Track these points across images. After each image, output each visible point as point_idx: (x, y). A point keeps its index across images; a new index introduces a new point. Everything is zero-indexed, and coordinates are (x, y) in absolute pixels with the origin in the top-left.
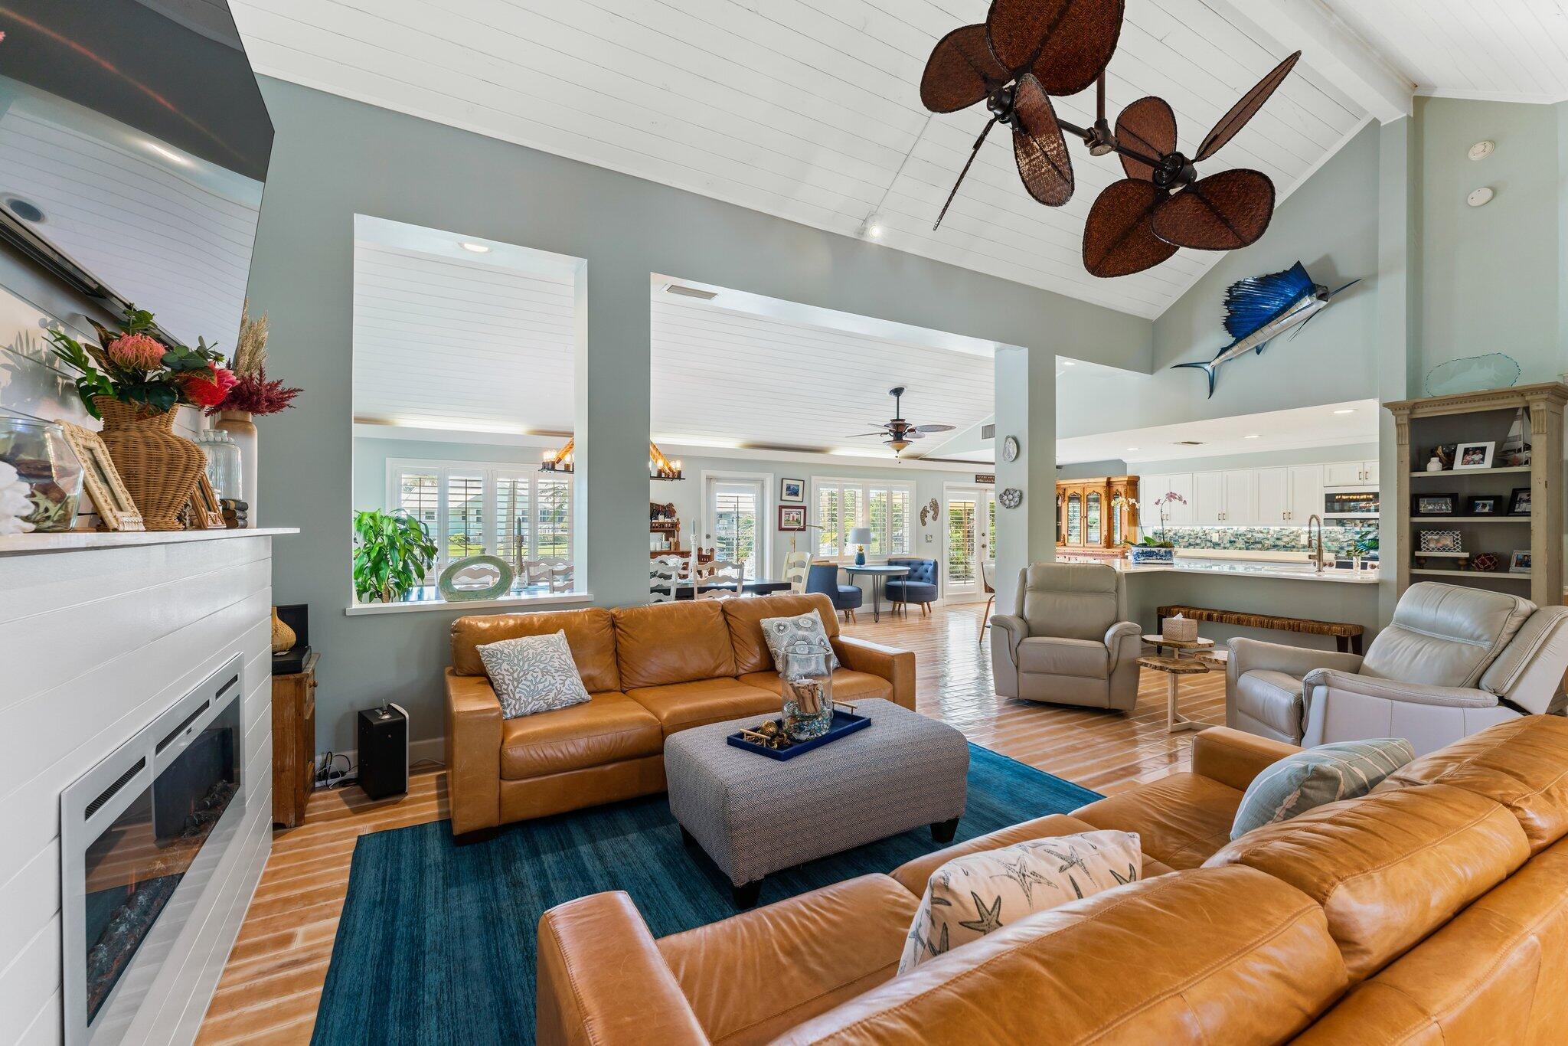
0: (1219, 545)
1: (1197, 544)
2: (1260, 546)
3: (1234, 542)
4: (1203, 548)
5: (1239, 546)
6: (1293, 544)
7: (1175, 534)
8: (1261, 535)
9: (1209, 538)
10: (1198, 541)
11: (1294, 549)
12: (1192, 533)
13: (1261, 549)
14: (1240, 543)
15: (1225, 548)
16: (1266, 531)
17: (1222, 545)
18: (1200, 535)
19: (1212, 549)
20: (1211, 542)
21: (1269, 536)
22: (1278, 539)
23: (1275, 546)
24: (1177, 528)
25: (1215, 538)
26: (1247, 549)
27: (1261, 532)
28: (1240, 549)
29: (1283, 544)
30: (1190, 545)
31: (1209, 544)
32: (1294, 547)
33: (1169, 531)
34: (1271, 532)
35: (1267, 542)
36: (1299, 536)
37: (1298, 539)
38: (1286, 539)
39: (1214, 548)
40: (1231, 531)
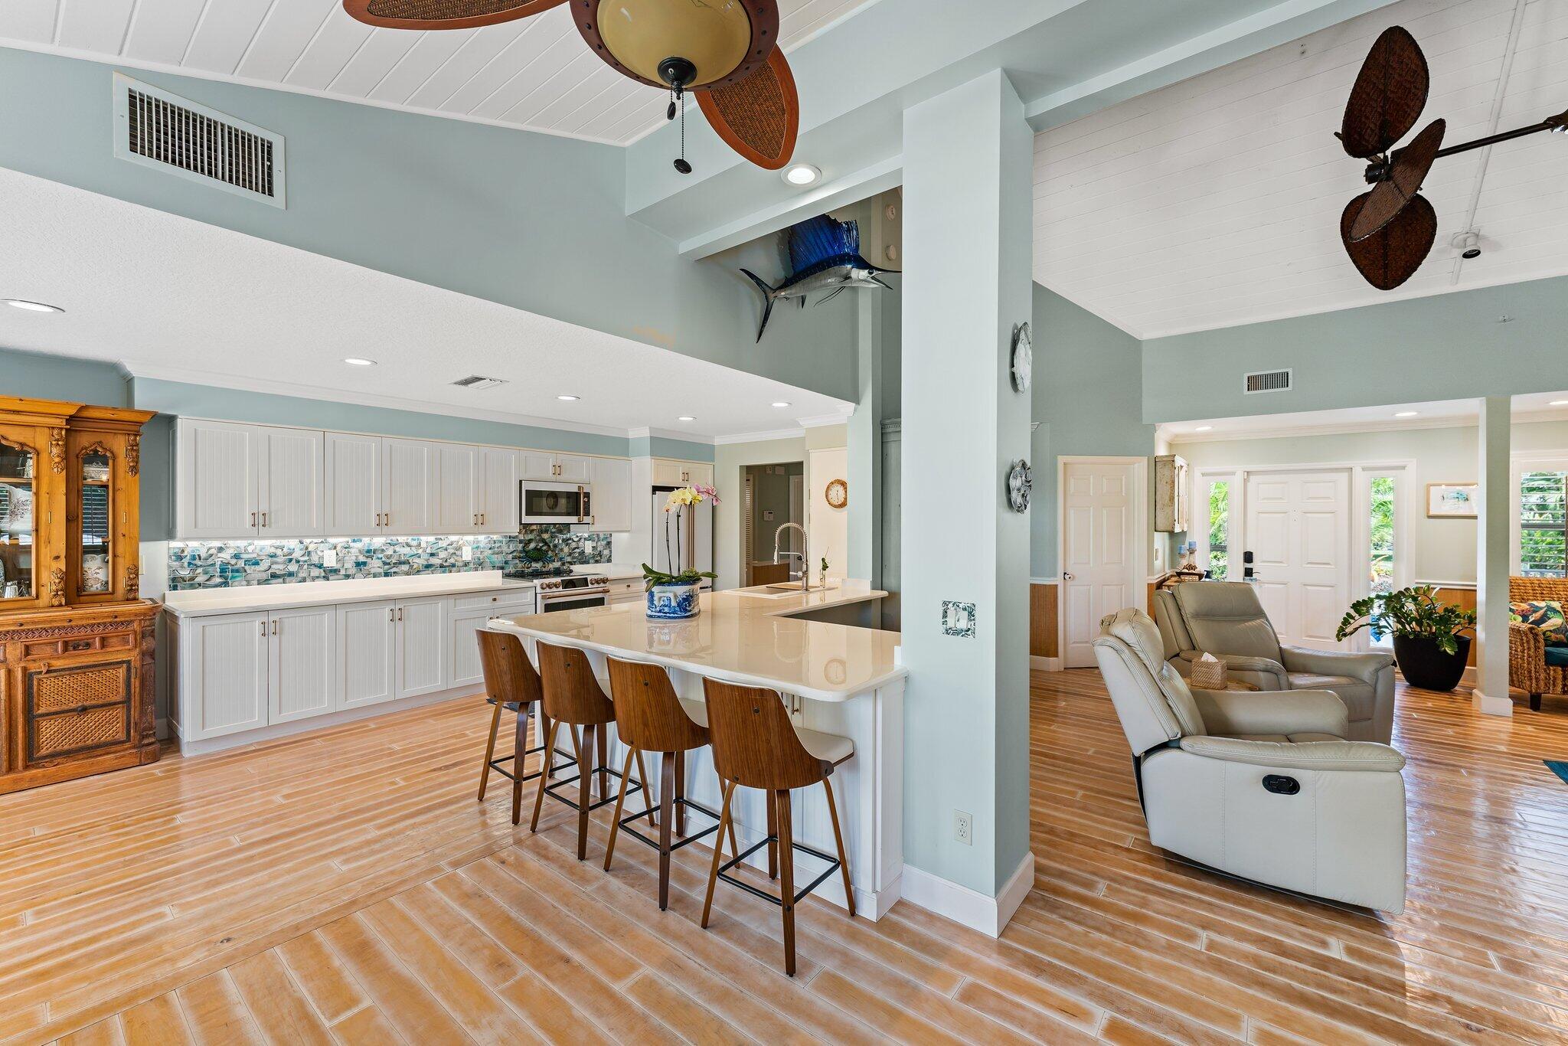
0: (336, 571)
1: (291, 574)
2: (405, 568)
3: (364, 564)
4: (304, 580)
5: (373, 571)
6: (452, 561)
7: (237, 556)
8: (407, 550)
9: (315, 559)
10: (293, 567)
11: (454, 569)
12: (279, 552)
13: (408, 574)
14: (375, 565)
15: (347, 576)
16: (414, 543)
17: (343, 572)
18: (297, 555)
19: (321, 583)
20: (320, 566)
21: (420, 551)
22: (432, 555)
23: (428, 566)
24: (242, 543)
25: (330, 560)
26: (386, 574)
27: (408, 545)
28: (375, 576)
29: (440, 562)
30: (274, 576)
31: (315, 572)
32: (453, 565)
33: (220, 549)
34: (423, 545)
35: (417, 560)
36: (459, 548)
37: (458, 553)
38: (443, 555)
39: (326, 578)
40: (359, 545)
